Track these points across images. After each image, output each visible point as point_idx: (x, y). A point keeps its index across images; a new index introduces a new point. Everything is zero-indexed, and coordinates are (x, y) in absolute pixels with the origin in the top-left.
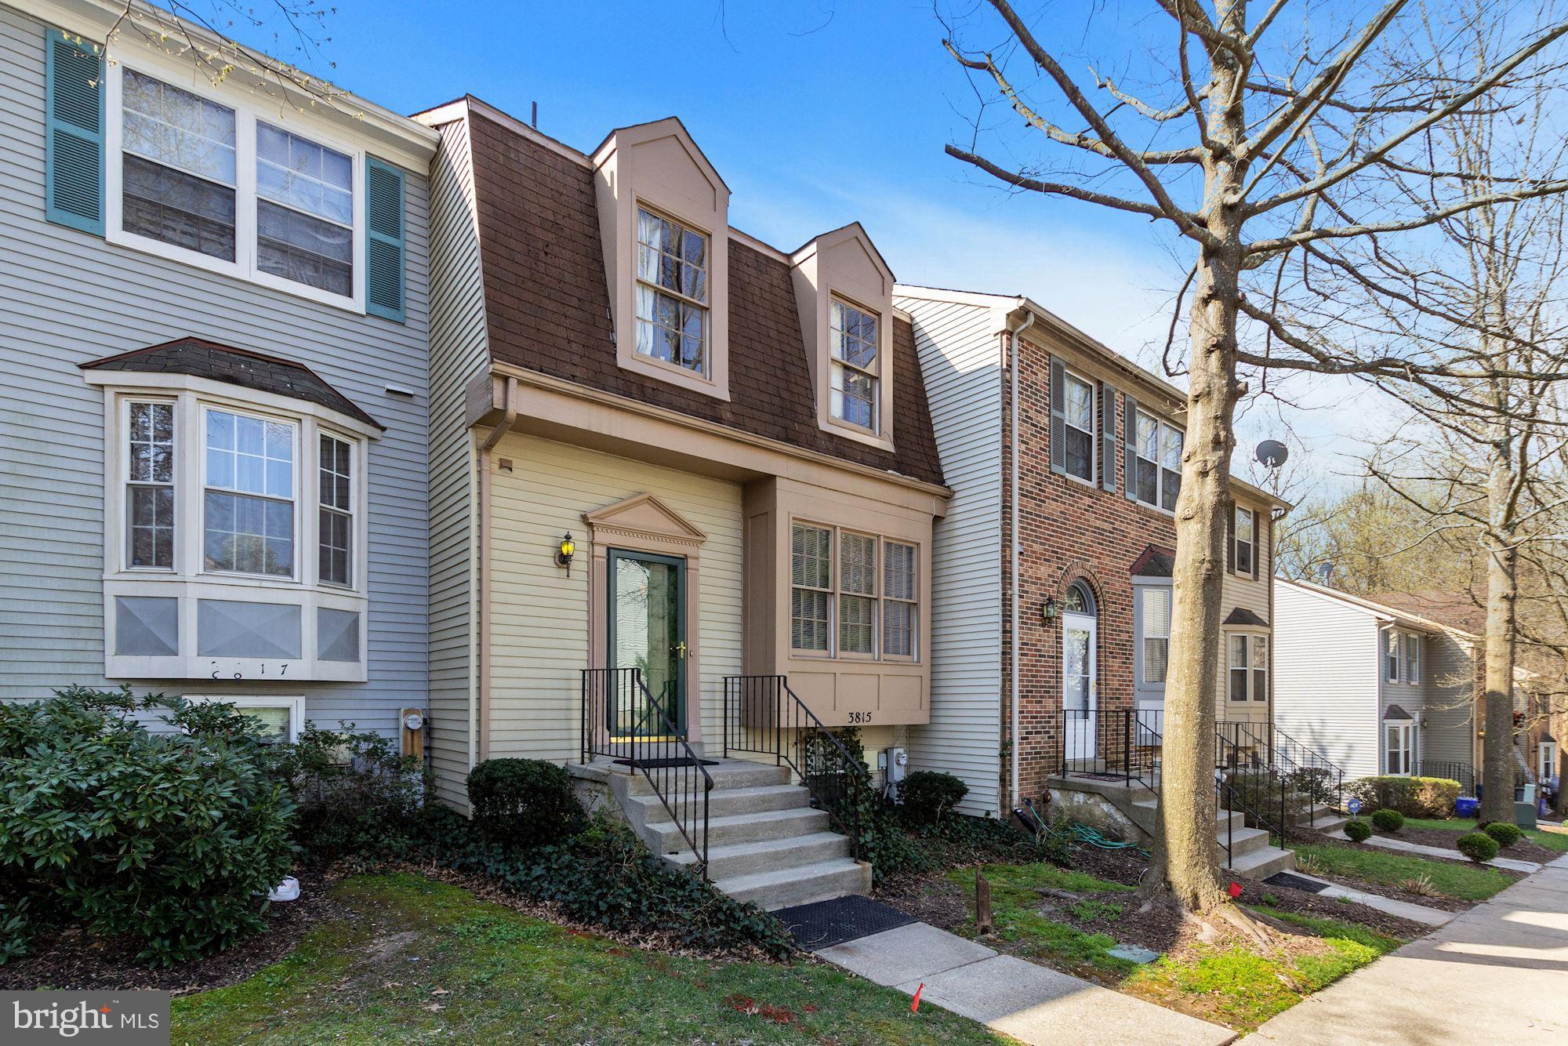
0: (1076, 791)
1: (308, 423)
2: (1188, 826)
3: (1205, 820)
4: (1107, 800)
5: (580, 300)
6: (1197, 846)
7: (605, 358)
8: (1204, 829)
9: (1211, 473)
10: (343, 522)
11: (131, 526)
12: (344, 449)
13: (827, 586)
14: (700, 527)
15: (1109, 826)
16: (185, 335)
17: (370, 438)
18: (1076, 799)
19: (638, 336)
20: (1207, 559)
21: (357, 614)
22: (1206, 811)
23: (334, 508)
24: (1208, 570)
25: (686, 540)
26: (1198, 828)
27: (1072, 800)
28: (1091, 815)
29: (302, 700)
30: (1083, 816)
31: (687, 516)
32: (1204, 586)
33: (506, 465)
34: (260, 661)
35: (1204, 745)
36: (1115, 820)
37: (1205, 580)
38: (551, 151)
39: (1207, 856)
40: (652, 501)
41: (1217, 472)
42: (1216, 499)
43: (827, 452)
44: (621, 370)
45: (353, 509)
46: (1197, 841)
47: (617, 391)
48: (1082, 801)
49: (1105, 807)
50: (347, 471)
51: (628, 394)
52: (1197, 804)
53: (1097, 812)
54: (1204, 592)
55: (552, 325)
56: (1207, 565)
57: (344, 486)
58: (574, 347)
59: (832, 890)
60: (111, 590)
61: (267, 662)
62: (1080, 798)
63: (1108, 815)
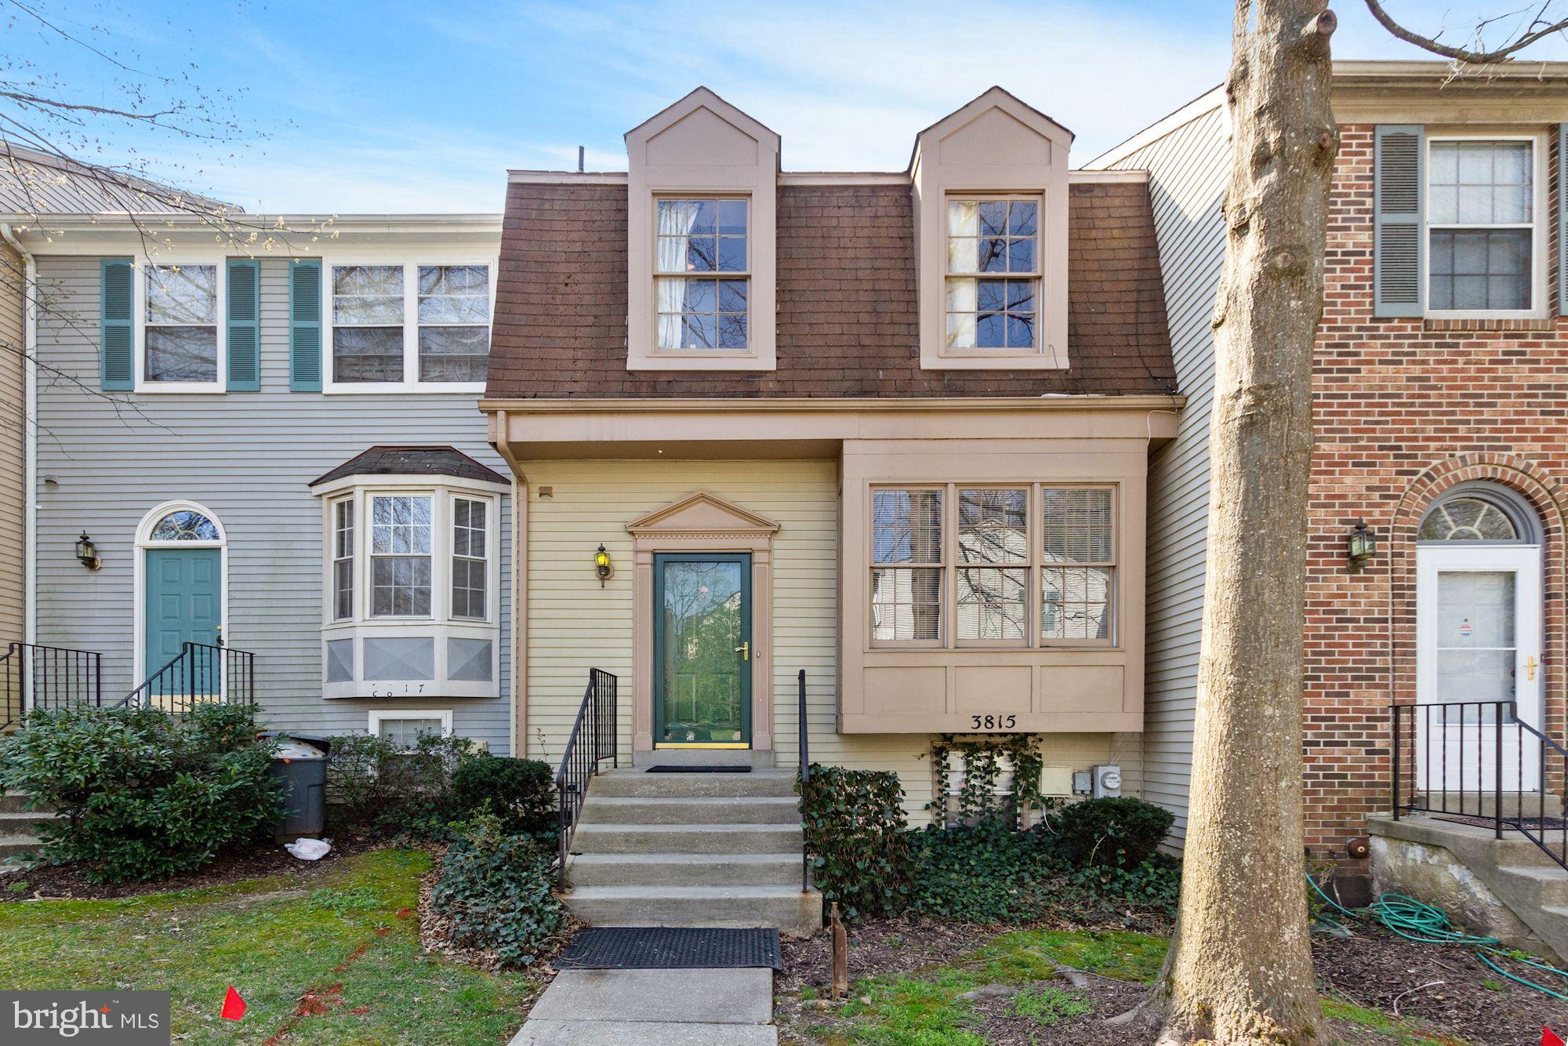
0: (1411, 842)
1: (439, 491)
2: (1207, 884)
3: (1243, 876)
4: (1459, 860)
5: (596, 317)
6: (1222, 922)
7: (615, 365)
8: (1236, 893)
9: (1253, 225)
10: (479, 568)
11: (338, 590)
12: (480, 507)
13: (938, 560)
14: (771, 516)
15: (1462, 906)
16: (372, 445)
17: (502, 494)
18: (1410, 855)
19: (662, 332)
20: (1245, 387)
21: (490, 641)
22: (1246, 860)
23: (469, 556)
24: (1247, 408)
25: (755, 533)
26: (1224, 890)
27: (1404, 855)
28: (1434, 882)
29: (450, 713)
30: (1421, 886)
31: (750, 507)
32: (1241, 441)
33: (545, 492)
34: (405, 682)
35: (1243, 736)
36: (1473, 895)
37: (1242, 427)
38: (590, 185)
39: (1243, 945)
40: (703, 498)
41: (1262, 216)
42: (1259, 268)
43: (932, 394)
44: (631, 373)
45: (488, 555)
46: (1221, 913)
47: (623, 394)
48: (1419, 859)
49: (1456, 872)
50: (482, 525)
51: (635, 394)
52: (1224, 846)
53: (1444, 880)
54: (1241, 451)
55: (558, 350)
56: (1246, 399)
57: (480, 538)
58: (580, 364)
59: (744, 918)
60: (326, 636)
61: (410, 683)
62: (1416, 853)
63: (1462, 887)
